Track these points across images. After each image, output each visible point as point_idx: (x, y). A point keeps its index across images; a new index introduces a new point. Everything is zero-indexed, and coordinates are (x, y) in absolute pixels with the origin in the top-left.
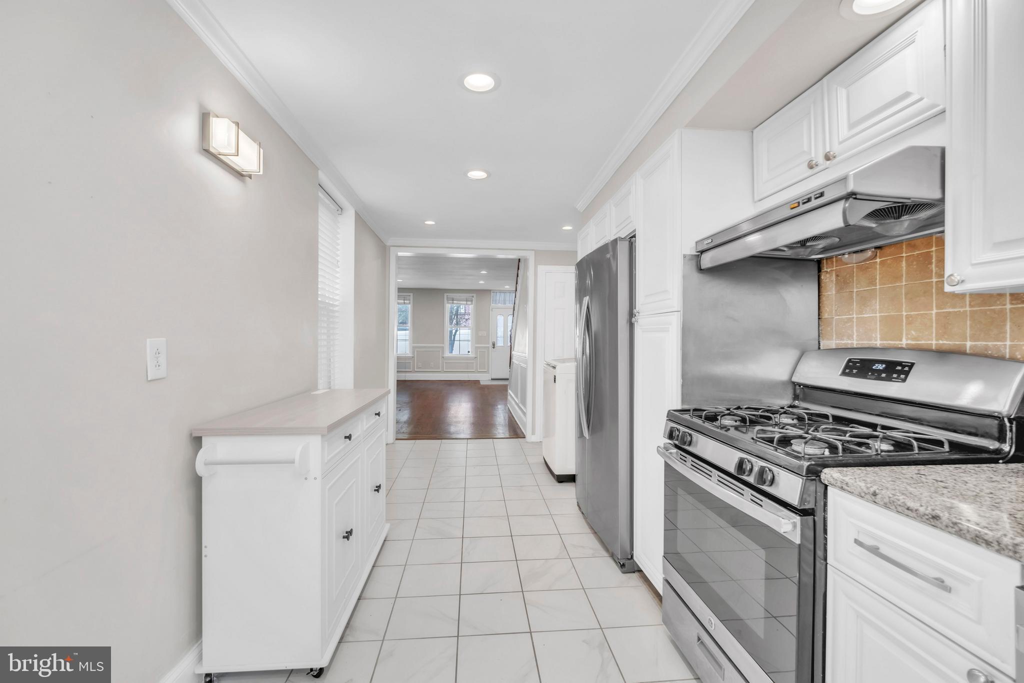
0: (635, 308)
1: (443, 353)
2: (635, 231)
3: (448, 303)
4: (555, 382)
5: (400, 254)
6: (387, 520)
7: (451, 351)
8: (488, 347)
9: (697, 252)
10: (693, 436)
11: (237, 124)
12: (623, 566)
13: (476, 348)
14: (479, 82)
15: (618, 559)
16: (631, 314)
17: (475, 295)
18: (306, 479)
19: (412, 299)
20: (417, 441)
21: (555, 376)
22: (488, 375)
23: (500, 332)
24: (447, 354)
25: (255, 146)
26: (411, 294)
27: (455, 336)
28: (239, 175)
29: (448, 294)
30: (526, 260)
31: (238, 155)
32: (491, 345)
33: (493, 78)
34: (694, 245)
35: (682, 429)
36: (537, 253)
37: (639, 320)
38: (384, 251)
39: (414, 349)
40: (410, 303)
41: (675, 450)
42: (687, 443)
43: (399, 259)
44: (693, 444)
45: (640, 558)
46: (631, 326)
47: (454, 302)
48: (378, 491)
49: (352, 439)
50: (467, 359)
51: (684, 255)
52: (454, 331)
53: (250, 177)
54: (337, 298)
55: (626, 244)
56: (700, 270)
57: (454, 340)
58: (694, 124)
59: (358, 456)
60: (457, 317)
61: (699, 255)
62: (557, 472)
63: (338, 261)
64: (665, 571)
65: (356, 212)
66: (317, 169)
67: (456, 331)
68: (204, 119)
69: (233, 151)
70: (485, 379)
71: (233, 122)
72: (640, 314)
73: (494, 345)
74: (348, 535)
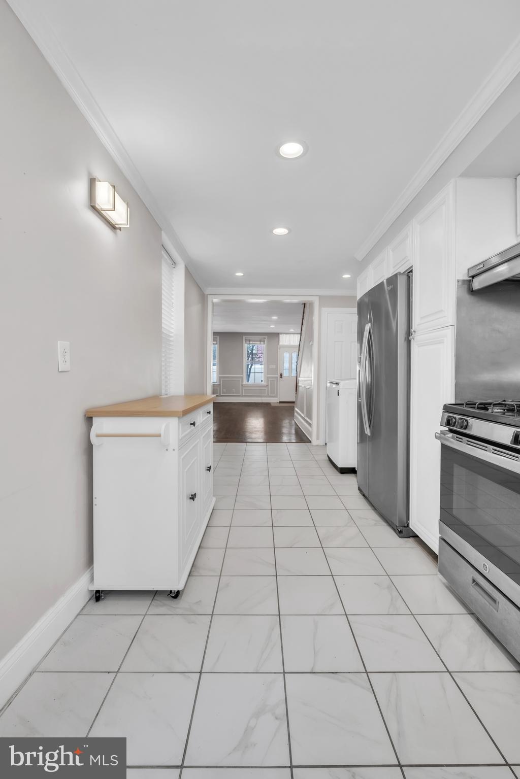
0: (412, 328)
1: (242, 382)
2: (412, 266)
3: (246, 343)
4: (338, 395)
5: (215, 300)
6: (214, 496)
7: (248, 380)
8: (277, 377)
9: (470, 277)
10: (469, 421)
11: (114, 187)
12: (401, 532)
13: (268, 377)
14: (291, 150)
15: (397, 526)
16: (408, 333)
17: (266, 337)
18: (167, 450)
19: (218, 340)
20: (228, 443)
21: (338, 391)
22: (276, 398)
23: (286, 365)
24: (245, 383)
25: (125, 206)
26: (218, 337)
27: (250, 369)
28: (113, 227)
29: (246, 337)
30: (311, 304)
31: (114, 210)
32: (278, 376)
33: (302, 145)
34: (467, 271)
35: (458, 417)
36: (321, 298)
37: (415, 338)
38: (203, 298)
39: (220, 378)
40: (217, 344)
41: (450, 435)
42: (463, 427)
43: (213, 304)
44: (468, 427)
45: (415, 525)
46: (408, 342)
47: (251, 342)
48: (209, 470)
49: (196, 425)
50: (262, 386)
51: (458, 280)
52: (250, 366)
53: (120, 229)
54: (172, 330)
55: (404, 278)
56: (472, 292)
57: (250, 372)
58: (466, 174)
59: (197, 441)
60: (252, 356)
61: (470, 280)
62: (340, 465)
63: (173, 303)
64: (441, 531)
65: (185, 266)
66: (161, 230)
67: (252, 365)
68: (92, 182)
69: (111, 207)
70: (274, 401)
71: (111, 185)
72: (416, 333)
73: (281, 375)
74: (193, 497)
